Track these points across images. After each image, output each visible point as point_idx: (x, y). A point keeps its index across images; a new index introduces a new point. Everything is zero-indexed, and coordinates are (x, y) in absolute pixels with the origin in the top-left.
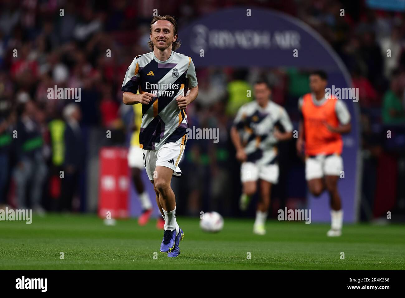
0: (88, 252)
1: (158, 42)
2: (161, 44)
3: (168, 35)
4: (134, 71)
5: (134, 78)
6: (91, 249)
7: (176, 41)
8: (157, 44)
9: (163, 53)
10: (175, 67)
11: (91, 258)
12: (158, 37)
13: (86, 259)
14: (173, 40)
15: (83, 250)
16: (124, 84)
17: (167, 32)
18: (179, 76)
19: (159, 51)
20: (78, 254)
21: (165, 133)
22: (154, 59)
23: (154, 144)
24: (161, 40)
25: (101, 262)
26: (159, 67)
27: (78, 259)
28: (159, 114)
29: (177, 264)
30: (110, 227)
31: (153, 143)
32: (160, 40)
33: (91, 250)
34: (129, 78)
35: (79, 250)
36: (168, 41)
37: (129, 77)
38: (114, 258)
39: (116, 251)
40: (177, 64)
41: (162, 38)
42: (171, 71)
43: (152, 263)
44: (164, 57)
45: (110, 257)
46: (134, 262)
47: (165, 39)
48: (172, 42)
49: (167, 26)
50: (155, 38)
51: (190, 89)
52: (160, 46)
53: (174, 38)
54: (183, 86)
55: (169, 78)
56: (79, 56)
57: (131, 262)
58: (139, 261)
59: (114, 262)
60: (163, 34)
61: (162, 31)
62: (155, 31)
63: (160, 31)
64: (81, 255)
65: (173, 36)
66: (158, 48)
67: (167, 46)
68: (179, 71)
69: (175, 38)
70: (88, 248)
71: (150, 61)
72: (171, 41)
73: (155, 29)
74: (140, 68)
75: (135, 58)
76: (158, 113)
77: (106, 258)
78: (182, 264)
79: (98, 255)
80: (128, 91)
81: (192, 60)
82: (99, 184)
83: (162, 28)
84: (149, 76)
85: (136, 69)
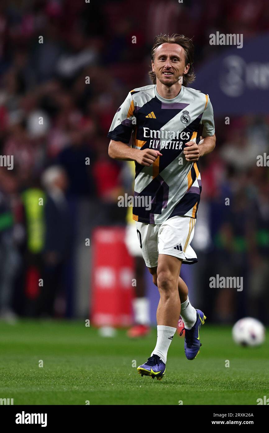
0: (76, 374)
1: (163, 74)
2: (167, 78)
3: (178, 65)
4: (127, 113)
5: (126, 122)
6: (81, 370)
7: (188, 73)
8: (162, 78)
9: (169, 89)
10: (186, 109)
11: (80, 383)
12: (164, 67)
13: (74, 384)
14: (184, 72)
15: (69, 371)
16: (112, 128)
17: (175, 60)
18: (191, 122)
19: (163, 86)
20: (63, 378)
21: (169, 201)
22: (156, 96)
23: (154, 216)
24: (168, 72)
25: (95, 387)
26: (163, 107)
27: (63, 385)
28: (160, 174)
29: (201, 391)
30: (108, 339)
31: (151, 214)
32: (166, 72)
33: (81, 372)
34: (119, 121)
35: (64, 372)
36: (176, 74)
37: (119, 119)
38: (113, 382)
39: (116, 373)
40: (189, 104)
41: (168, 68)
42: (180, 114)
43: (166, 389)
44: (171, 95)
45: (107, 382)
46: (140, 388)
47: (172, 70)
48: (183, 74)
49: (176, 52)
50: (159, 69)
51: (204, 138)
52: (165, 80)
53: (185, 68)
54: (195, 135)
55: (177, 123)
56: (64, 100)
57: (138, 388)
58: (147, 387)
59: (114, 388)
60: (171, 64)
61: (168, 59)
62: (159, 58)
63: (166, 59)
64: (68, 378)
65: (184, 66)
66: (163, 82)
67: (176, 80)
68: (191, 115)
69: (187, 68)
70: (77, 368)
71: (150, 99)
72: (181, 73)
73: (159, 55)
74: (136, 107)
75: (130, 93)
76: (160, 172)
77: (101, 382)
78: (208, 392)
79: (90, 378)
80: (116, 140)
81: (209, 99)
82: (92, 279)
83: (169, 54)
84: (149, 119)
85: (129, 110)
